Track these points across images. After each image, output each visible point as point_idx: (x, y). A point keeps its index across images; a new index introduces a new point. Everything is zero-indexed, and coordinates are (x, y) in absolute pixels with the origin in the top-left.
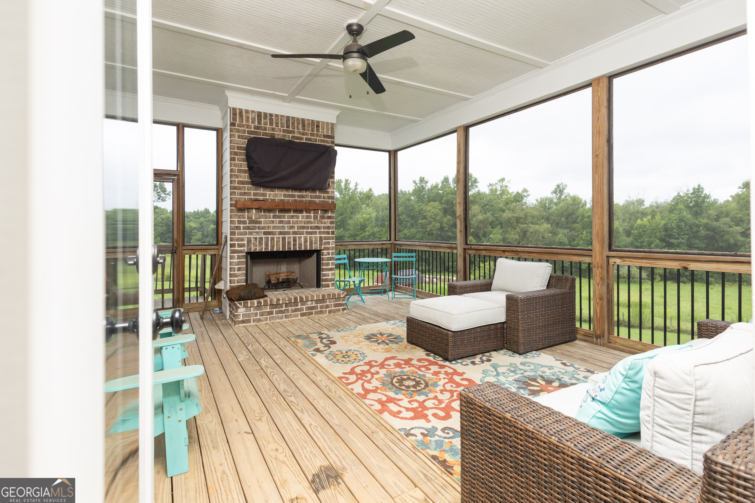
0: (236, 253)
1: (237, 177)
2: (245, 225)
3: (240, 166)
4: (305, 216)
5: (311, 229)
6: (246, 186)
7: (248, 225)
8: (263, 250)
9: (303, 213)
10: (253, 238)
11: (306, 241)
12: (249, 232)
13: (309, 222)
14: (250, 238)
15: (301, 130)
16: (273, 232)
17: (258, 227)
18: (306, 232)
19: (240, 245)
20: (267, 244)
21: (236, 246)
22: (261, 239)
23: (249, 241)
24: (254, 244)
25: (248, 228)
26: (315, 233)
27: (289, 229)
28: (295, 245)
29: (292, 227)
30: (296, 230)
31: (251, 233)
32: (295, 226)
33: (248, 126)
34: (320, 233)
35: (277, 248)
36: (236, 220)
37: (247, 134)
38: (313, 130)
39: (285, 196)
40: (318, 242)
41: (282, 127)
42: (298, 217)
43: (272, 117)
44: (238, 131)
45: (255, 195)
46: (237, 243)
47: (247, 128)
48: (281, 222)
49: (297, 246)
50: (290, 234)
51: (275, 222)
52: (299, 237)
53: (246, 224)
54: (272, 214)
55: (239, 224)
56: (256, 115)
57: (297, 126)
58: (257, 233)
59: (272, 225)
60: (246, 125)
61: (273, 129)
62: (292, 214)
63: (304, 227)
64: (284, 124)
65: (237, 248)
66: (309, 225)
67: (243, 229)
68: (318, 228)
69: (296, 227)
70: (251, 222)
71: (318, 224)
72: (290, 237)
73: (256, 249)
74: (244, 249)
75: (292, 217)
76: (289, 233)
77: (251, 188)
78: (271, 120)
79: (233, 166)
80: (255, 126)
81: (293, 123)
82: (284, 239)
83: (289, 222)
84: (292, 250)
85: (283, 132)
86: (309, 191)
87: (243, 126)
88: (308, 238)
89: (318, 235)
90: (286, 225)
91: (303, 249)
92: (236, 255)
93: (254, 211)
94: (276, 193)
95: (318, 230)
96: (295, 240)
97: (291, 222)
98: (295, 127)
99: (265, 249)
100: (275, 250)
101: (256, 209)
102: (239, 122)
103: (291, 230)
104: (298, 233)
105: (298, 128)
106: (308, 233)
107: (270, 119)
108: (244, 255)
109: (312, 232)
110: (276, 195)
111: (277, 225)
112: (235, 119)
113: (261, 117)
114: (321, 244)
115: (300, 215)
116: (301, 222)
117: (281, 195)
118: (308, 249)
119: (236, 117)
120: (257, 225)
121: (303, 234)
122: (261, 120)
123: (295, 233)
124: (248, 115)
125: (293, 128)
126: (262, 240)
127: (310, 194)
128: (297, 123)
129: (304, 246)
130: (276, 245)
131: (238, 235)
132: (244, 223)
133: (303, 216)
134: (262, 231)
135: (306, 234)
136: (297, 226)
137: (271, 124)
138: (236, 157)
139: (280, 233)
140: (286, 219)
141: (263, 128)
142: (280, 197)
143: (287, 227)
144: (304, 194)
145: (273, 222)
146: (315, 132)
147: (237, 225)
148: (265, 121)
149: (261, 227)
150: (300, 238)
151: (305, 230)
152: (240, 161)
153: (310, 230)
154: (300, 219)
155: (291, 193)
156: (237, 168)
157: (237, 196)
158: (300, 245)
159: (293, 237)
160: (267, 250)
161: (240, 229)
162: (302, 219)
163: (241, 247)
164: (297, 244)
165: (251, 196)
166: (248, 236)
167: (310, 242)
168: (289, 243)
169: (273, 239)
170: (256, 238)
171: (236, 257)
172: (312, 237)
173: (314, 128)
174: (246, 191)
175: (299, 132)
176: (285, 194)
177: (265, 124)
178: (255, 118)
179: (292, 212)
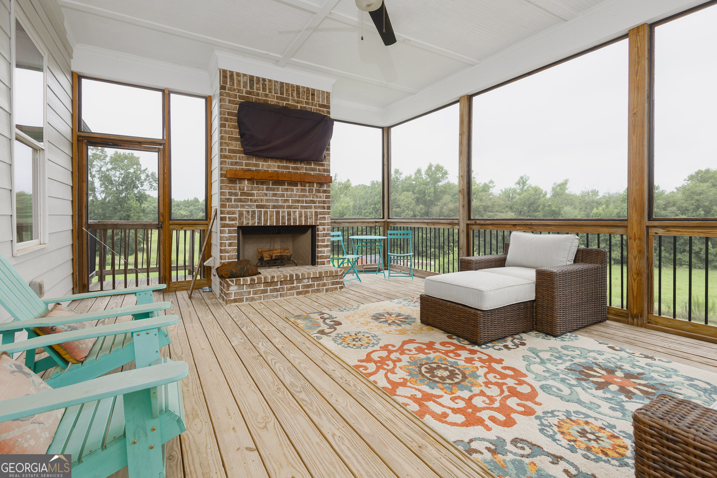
0: (226, 227)
1: (228, 146)
2: (237, 197)
3: (231, 133)
4: (300, 190)
5: (306, 203)
6: (238, 155)
7: (239, 197)
8: (256, 224)
9: (297, 186)
10: (245, 211)
11: (300, 216)
12: (240, 204)
13: (304, 196)
14: (242, 211)
15: (296, 98)
16: (266, 205)
17: (251, 199)
18: (301, 206)
19: (231, 219)
20: (260, 219)
21: (227, 220)
22: (254, 212)
23: (241, 214)
24: (246, 217)
25: (240, 200)
26: (310, 207)
27: (283, 203)
28: (289, 219)
29: (286, 201)
30: (290, 204)
31: (242, 206)
32: (289, 200)
33: (239, 91)
34: (315, 207)
35: (270, 222)
36: (227, 191)
37: (238, 99)
38: (308, 99)
39: (279, 167)
40: (314, 217)
41: (275, 93)
42: (292, 190)
43: (265, 83)
44: (229, 95)
45: (247, 165)
46: (227, 216)
47: (238, 92)
48: (274, 195)
49: (292, 221)
50: (284, 208)
51: (268, 195)
52: (293, 212)
53: (237, 196)
54: (265, 187)
55: (230, 196)
56: (248, 79)
57: (292, 93)
58: (249, 206)
59: (265, 198)
60: (237, 89)
61: (266, 95)
62: (286, 187)
63: (298, 201)
64: (278, 90)
65: (227, 222)
66: (304, 199)
67: (234, 201)
68: (313, 202)
69: (290, 201)
70: (243, 194)
71: (313, 198)
72: (285, 211)
73: (248, 223)
74: (236, 223)
75: (287, 190)
76: (282, 207)
77: (242, 157)
78: (264, 85)
79: (223, 133)
80: (247, 91)
81: (287, 90)
82: (278, 213)
83: (283, 195)
84: (286, 224)
85: (277, 99)
86: (304, 163)
87: (234, 90)
88: (303, 212)
89: (313, 210)
90: (280, 198)
91: (298, 224)
92: (227, 229)
93: (246, 182)
94: (270, 163)
95: (313, 205)
96: (289, 214)
97: (285, 195)
98: (289, 94)
99: (258, 223)
100: (268, 225)
101: (248, 180)
102: (230, 85)
103: (285, 204)
104: (293, 207)
105: (292, 96)
106: (302, 207)
107: (263, 84)
108: (235, 230)
109: (308, 206)
110: (269, 166)
111: (271, 198)
112: (225, 82)
113: (253, 81)
114: (316, 219)
115: (295, 188)
116: (296, 195)
117: (275, 166)
118: (303, 224)
119: (227, 80)
120: (249, 198)
121: (298, 208)
122: (254, 84)
123: (289, 207)
124: (239, 78)
125: (288, 95)
126: (255, 213)
127: (305, 166)
128: (292, 91)
129: (299, 221)
130: (270, 220)
131: (229, 208)
132: (236, 194)
133: (298, 189)
134: (255, 204)
135: (301, 209)
136: (292, 200)
137: (264, 89)
138: (227, 123)
139: (274, 207)
140: (280, 192)
141: (255, 93)
142: (273, 168)
143: (281, 200)
144: (299, 166)
145: (266, 195)
146: (310, 101)
147: (227, 197)
148: (258, 86)
149: (254, 200)
150: (294, 212)
151: (300, 204)
152: (231, 128)
154: (295, 193)
155: (285, 165)
156: (227, 136)
157: (227, 166)
158: (295, 219)
159: (287, 211)
160: (260, 225)
161: (231, 201)
162: (296, 192)
163: (232, 221)
164: (292, 219)
165: (242, 166)
166: (239, 209)
167: (305, 217)
168: (283, 217)
169: (266, 212)
170: (248, 212)
171: (227, 232)
172: (307, 211)
173: (309, 96)
174: (238, 161)
175: (293, 100)
176: (279, 165)
177: (258, 89)
178: (247, 82)
179: (286, 184)
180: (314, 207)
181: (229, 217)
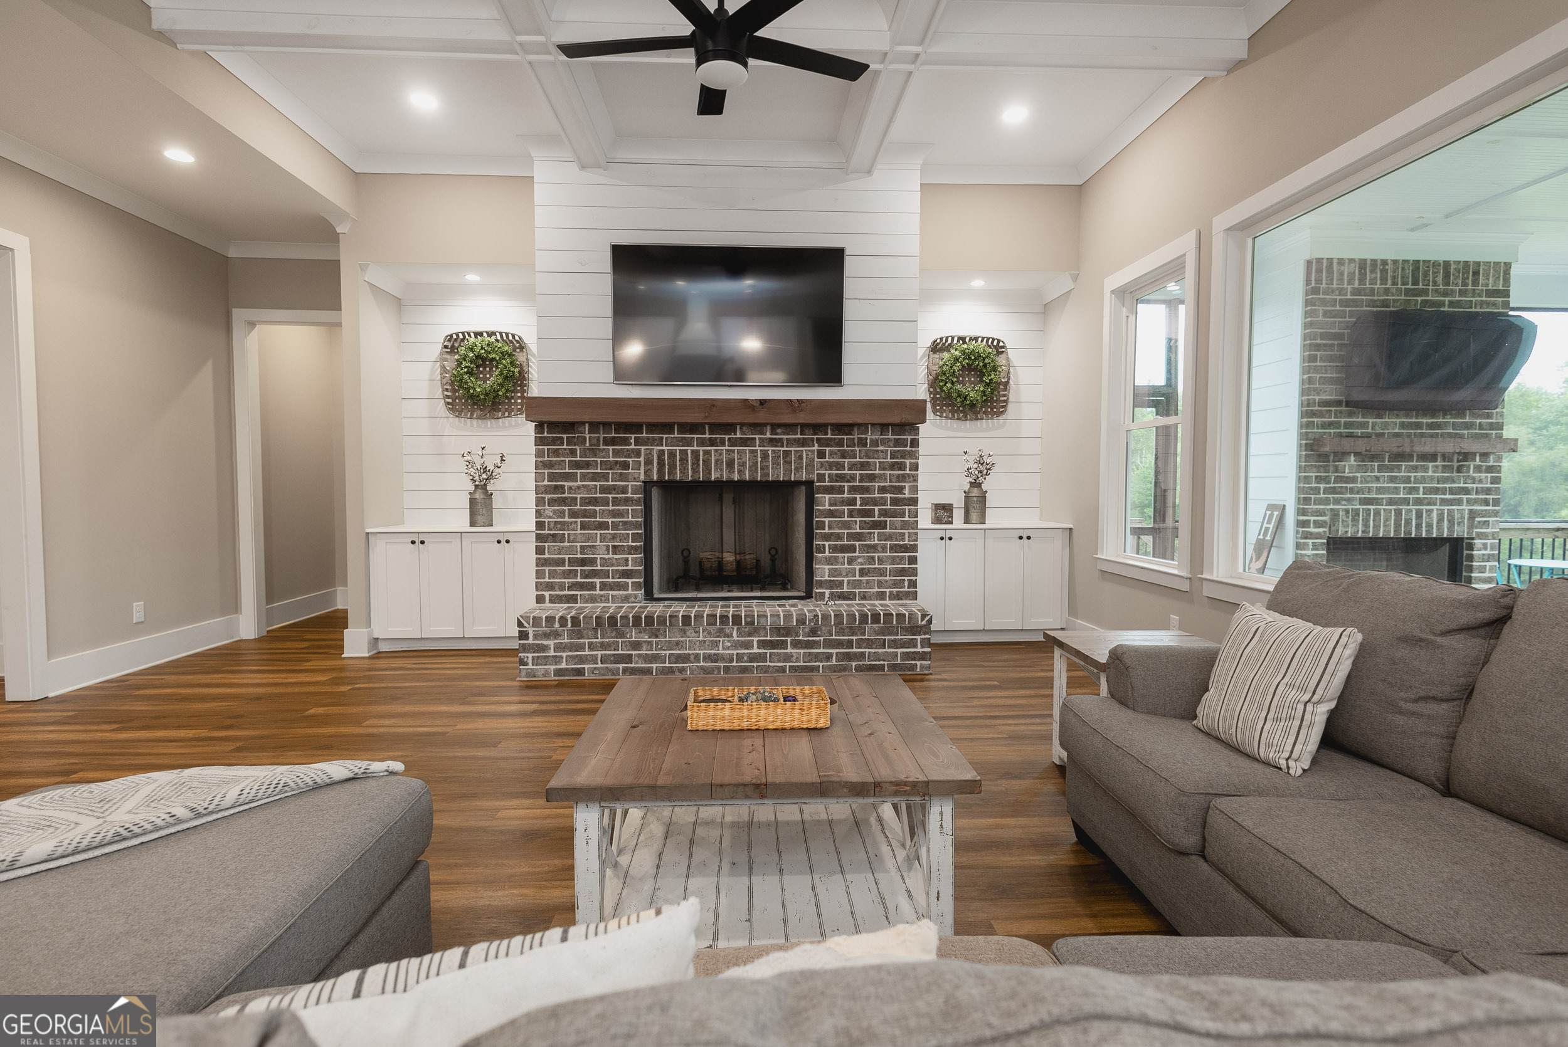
0: (1310, 539)
1: (1318, 394)
2: (1328, 486)
3: (1323, 371)
4: (1440, 468)
5: (1451, 493)
6: (1333, 409)
7: (1332, 485)
8: (1360, 535)
9: (1436, 461)
10: (1343, 510)
11: (1440, 520)
12: (1334, 498)
13: (1446, 480)
14: (1338, 510)
15: (1441, 287)
16: (1377, 498)
17: (1351, 489)
18: (1442, 500)
19: (1318, 524)
20: (1366, 525)
21: (1312, 525)
22: (1356, 513)
23: (1335, 514)
24: (1343, 521)
25: (1333, 491)
26: (1459, 502)
27: (1408, 494)
28: (1419, 526)
29: (1413, 490)
30: (1421, 496)
31: (1337, 502)
32: (1419, 488)
33: (1342, 291)
34: (1469, 502)
35: (1384, 531)
36: (1314, 475)
37: (1338, 308)
38: (1465, 284)
39: (1403, 426)
40: (1466, 521)
41: (1403, 284)
42: (1426, 469)
43: (1387, 267)
44: (1324, 302)
45: (1347, 425)
46: (1312, 518)
47: (1340, 294)
48: (1392, 479)
49: (1424, 529)
50: (1408, 504)
51: (1381, 480)
52: (1427, 511)
53: (1329, 482)
54: (1376, 464)
55: (1318, 483)
56: (1357, 266)
57: (1434, 278)
58: (1348, 500)
59: (1375, 485)
60: (1338, 289)
61: (1387, 291)
62: (1415, 463)
63: (1436, 491)
64: (1408, 278)
65: (1312, 529)
66: (1448, 486)
67: (1324, 493)
68: (1466, 491)
69: (1421, 490)
70: (1338, 479)
71: (1465, 483)
72: (1411, 511)
73: (1347, 532)
74: (1325, 532)
75: (1415, 469)
76: (1406, 502)
77: (1341, 412)
78: (1384, 272)
79: (1311, 371)
80: (1354, 289)
81: (1426, 274)
82: (1398, 513)
83: (1407, 480)
84: (1413, 536)
85: (1406, 295)
86: (1451, 415)
87: (1333, 291)
88: (1446, 511)
89: (1466, 508)
90: (1402, 486)
91: (1434, 536)
92: (1310, 541)
93: (1352, 458)
94: (1387, 420)
95: (1465, 497)
96: (1419, 515)
97: (1412, 479)
98: (1429, 280)
99: (1363, 532)
100: (1381, 535)
101: (1356, 454)
102: (1326, 284)
103: (1411, 496)
104: (1426, 501)
105: (1435, 283)
106: (1444, 502)
107: (1381, 271)
108: (1324, 543)
109: (1454, 499)
110: (1385, 426)
111: (1385, 485)
112: (1319, 281)
113: (1365, 269)
114: (1471, 526)
115: (1431, 464)
116: (1432, 479)
117: (1396, 424)
118: (1445, 536)
119: (1322, 276)
120: (1348, 485)
121: (1435, 504)
122: (1366, 274)
123: (1419, 502)
124: (1342, 268)
125: (1426, 282)
126: (1358, 515)
127: (1452, 420)
128: (1433, 273)
129: (1438, 529)
130: (1384, 526)
131: (1314, 504)
132: (1326, 480)
133: (1437, 467)
134: (1358, 496)
135: (1440, 505)
136: (1424, 488)
137: (1384, 280)
138: (1318, 353)
139: (1391, 502)
140: (1403, 474)
141: (1367, 291)
142: (1393, 429)
143: (1404, 488)
144: (1441, 420)
145: (1377, 479)
146: (1470, 287)
147: (1314, 485)
148: (1373, 276)
149: (1356, 490)
150: (1429, 512)
151: (1438, 496)
152: (1324, 362)
153: (1448, 496)
154: (1430, 474)
155: (1414, 420)
156: (1318, 376)
157: (1315, 430)
158: (1429, 526)
159: (1416, 510)
160: (1366, 535)
161: (1319, 493)
162: (1434, 472)
163: (1319, 527)
164: (1424, 525)
165: (1340, 429)
166: (1331, 506)
167: (1449, 521)
168: (1408, 522)
169: (1377, 513)
170: (1347, 511)
171: (1311, 547)
172: (1453, 510)
173: (1468, 278)
174: (1333, 419)
175: (1437, 291)
176: (1403, 422)
177: (1373, 282)
178: (1354, 273)
179: (1415, 458)
180: (1467, 502)
181: (1314, 521)
